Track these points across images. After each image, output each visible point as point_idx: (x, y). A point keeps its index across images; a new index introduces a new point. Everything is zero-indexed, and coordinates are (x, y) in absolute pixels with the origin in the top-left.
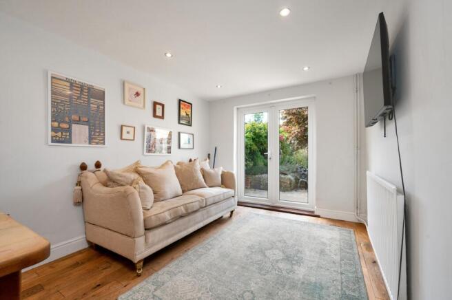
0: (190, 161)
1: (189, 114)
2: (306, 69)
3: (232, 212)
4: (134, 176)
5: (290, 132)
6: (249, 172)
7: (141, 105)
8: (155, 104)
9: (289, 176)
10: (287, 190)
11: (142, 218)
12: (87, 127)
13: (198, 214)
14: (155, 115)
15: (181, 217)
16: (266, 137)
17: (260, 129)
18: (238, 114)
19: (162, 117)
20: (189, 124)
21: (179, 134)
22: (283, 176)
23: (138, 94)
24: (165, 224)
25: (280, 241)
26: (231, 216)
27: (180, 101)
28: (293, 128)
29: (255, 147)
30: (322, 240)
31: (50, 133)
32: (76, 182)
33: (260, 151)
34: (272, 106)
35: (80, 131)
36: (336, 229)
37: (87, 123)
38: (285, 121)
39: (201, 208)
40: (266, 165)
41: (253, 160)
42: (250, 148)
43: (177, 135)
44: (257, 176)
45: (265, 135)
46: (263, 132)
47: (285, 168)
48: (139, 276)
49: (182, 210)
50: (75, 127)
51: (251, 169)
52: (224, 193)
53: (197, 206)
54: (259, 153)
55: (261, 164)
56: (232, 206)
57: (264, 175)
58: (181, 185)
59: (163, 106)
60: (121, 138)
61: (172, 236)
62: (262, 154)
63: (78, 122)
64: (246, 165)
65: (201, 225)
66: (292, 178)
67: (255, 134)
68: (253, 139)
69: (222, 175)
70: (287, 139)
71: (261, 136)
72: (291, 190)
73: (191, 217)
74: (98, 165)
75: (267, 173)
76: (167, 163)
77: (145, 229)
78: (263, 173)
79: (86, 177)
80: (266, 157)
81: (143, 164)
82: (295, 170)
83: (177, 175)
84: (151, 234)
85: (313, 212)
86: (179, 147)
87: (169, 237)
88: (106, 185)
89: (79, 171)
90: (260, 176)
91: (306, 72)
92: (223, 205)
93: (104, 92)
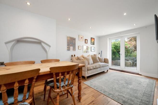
0: (94, 55)
1: (94, 41)
2: (135, 25)
3: (107, 70)
4: (83, 58)
5: (131, 44)
6: (113, 59)
7: (82, 41)
8: (85, 40)
9: (130, 61)
10: (129, 66)
11: (87, 67)
12: (72, 47)
13: (98, 69)
14: (85, 43)
15: (94, 69)
16: (120, 47)
17: (117, 44)
18: (109, 40)
19: (87, 43)
20: (94, 44)
21: (91, 47)
22: (127, 61)
23: (82, 38)
24: (91, 70)
25: (124, 79)
26: (107, 71)
27: (91, 38)
28: (133, 43)
29: (115, 51)
30: (141, 81)
31: (67, 49)
32: (71, 59)
33: (117, 52)
34: (122, 37)
35: (71, 48)
36: (148, 79)
37: (72, 46)
38: (129, 40)
39: (99, 67)
40: (120, 57)
41: (114, 55)
42: (113, 51)
43: (90, 47)
44: (116, 61)
45: (119, 46)
46: (118, 45)
47: (127, 58)
48: (86, 80)
49: (95, 67)
50: (71, 47)
51: (114, 58)
52: (105, 64)
53: (98, 67)
54: (117, 53)
55: (118, 56)
56: (107, 69)
57: (119, 61)
58: (93, 61)
59: (87, 40)
60: (78, 49)
61: (93, 73)
62: (118, 53)
63: (71, 46)
64: (112, 57)
65: (99, 72)
66: (131, 62)
67: (115, 46)
68: (115, 48)
69: (104, 59)
70: (129, 47)
71: (118, 47)
72: (131, 66)
73: (97, 69)
74: (75, 55)
75: (120, 60)
76: (89, 55)
77: (87, 70)
78: (118, 60)
79: (73, 58)
80: (120, 54)
81: (84, 55)
82: (132, 59)
83: (92, 58)
84: (88, 71)
85: (139, 73)
86: (91, 51)
87: (92, 73)
88: (77, 60)
89: (71, 57)
90: (117, 61)
91: (135, 26)
92: (105, 68)
93: (75, 39)
